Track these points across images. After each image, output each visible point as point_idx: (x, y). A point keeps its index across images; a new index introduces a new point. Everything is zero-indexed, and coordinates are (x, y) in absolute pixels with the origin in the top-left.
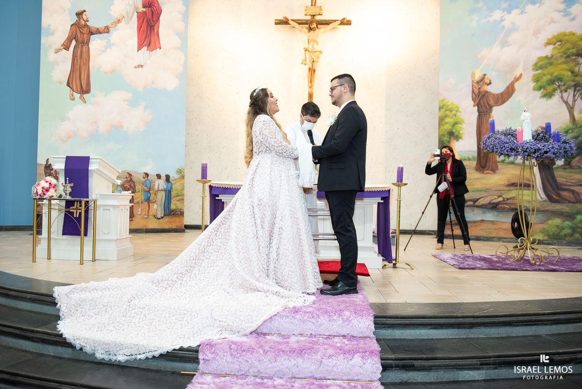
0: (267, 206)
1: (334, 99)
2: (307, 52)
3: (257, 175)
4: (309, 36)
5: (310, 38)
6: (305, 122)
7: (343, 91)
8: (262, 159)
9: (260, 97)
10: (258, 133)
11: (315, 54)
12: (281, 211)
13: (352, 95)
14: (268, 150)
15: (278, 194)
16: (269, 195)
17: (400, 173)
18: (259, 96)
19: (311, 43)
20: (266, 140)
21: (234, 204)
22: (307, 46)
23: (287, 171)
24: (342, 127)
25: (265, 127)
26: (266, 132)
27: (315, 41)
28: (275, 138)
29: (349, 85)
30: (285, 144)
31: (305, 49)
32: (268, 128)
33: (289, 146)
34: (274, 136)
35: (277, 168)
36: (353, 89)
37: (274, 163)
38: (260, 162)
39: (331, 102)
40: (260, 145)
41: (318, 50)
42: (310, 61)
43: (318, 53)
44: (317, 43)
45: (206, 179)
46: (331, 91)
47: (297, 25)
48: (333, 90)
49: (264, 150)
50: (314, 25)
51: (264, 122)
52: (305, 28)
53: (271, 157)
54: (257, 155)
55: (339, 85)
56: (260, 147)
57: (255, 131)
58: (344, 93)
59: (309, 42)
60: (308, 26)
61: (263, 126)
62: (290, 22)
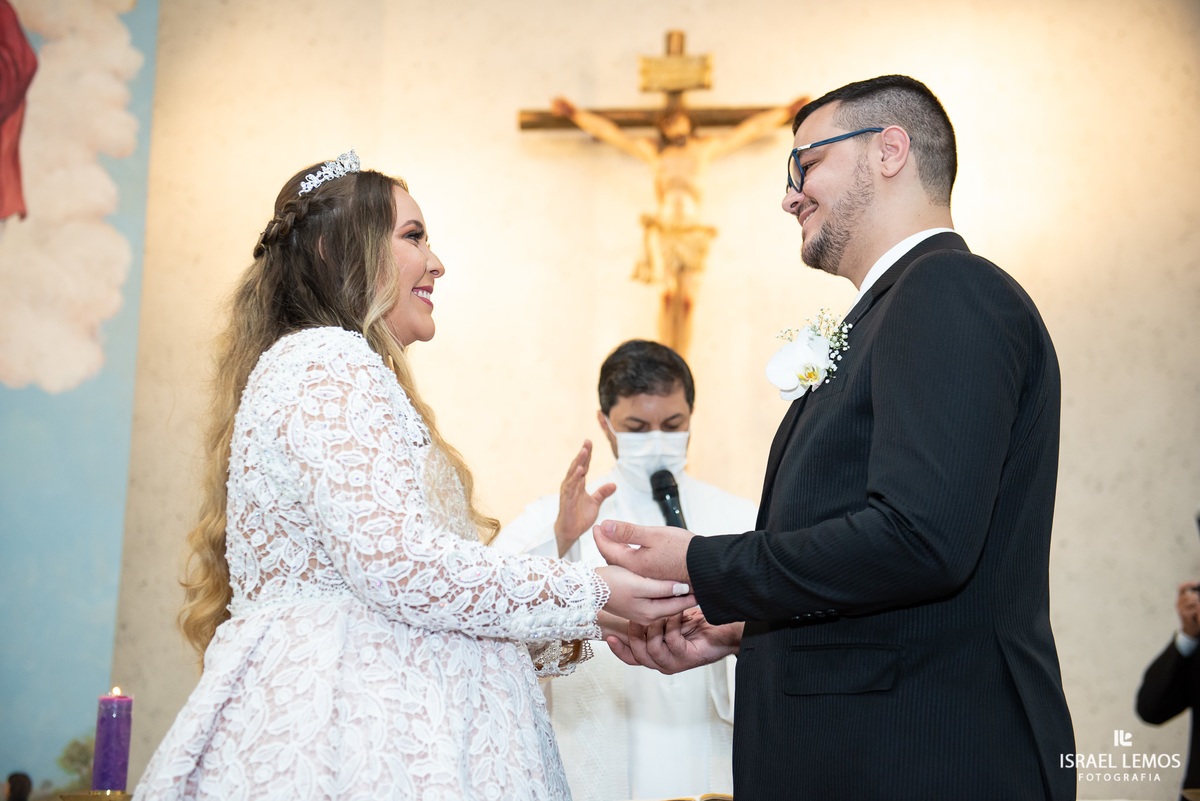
1: (814, 229)
2: (654, 232)
4: (663, 170)
7: (876, 168)
8: (277, 629)
9: (336, 211)
11: (685, 237)
13: (937, 201)
18: (329, 202)
19: (670, 197)
22: (652, 208)
26: (312, 441)
31: (643, 218)
32: (332, 410)
34: (358, 478)
38: (262, 649)
40: (271, 527)
41: (698, 223)
42: (668, 266)
43: (698, 232)
44: (695, 196)
46: (796, 180)
47: (608, 131)
48: (804, 170)
49: (298, 561)
50: (681, 126)
51: (309, 369)
52: (642, 141)
53: (342, 615)
54: (249, 596)
55: (847, 132)
56: (270, 539)
57: (249, 433)
58: (880, 185)
59: (661, 193)
60: (653, 133)
61: (301, 394)
62: (583, 119)
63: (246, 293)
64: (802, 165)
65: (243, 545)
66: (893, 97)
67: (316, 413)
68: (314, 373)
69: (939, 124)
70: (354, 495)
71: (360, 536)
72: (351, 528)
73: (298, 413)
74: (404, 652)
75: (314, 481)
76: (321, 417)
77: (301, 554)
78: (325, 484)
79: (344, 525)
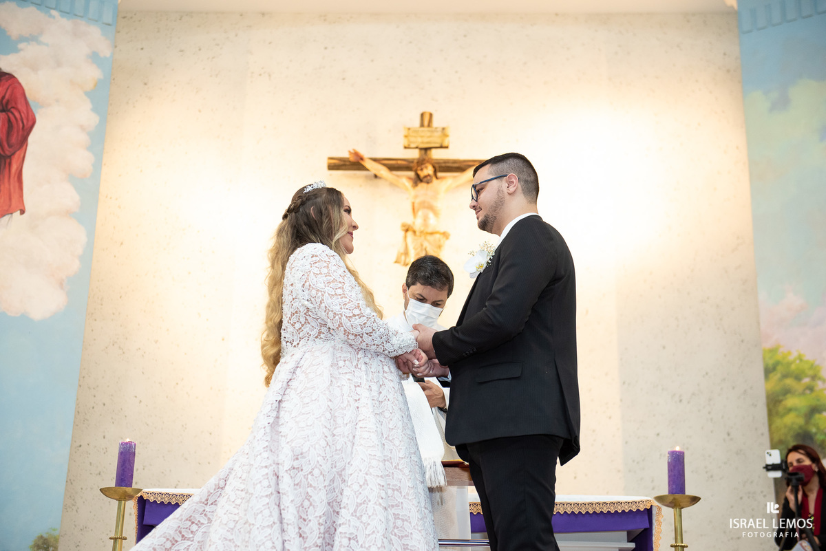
0: (316, 472)
1: (482, 215)
2: (410, 234)
3: (291, 394)
4: (416, 197)
5: (417, 201)
6: (412, 302)
7: (506, 190)
8: (307, 355)
10: (298, 286)
11: (430, 238)
12: (356, 487)
13: (530, 202)
14: (325, 330)
15: (349, 444)
16: (323, 443)
17: (677, 464)
18: (315, 196)
19: (420, 213)
20: (318, 301)
21: (222, 484)
22: (409, 220)
23: (375, 387)
24: (508, 267)
25: (316, 271)
26: (319, 283)
27: (431, 208)
28: (343, 296)
29: (521, 176)
30: (368, 311)
31: (404, 225)
32: (325, 271)
33: (378, 320)
34: (339, 291)
35: (348, 376)
36: (532, 187)
37: (341, 363)
38: (302, 362)
39: (476, 222)
40: (303, 320)
41: (437, 229)
43: (437, 236)
44: (436, 213)
45: (130, 485)
46: (475, 196)
47: (383, 172)
48: (478, 192)
49: (314, 332)
50: (429, 170)
51: (312, 257)
52: (405, 178)
53: (331, 349)
54: (295, 346)
55: (494, 177)
56: (303, 325)
57: (292, 285)
58: (507, 197)
59: (414, 211)
60: (412, 174)
61: (311, 267)
62: (368, 164)
63: (280, 232)
64: (478, 189)
65: (291, 329)
66: (511, 161)
67: (319, 272)
68: (314, 258)
69: (531, 171)
70: (339, 297)
71: (345, 310)
72: (341, 308)
73: (312, 273)
74: (354, 364)
75: (323, 295)
76: (321, 273)
77: (315, 330)
78: (327, 295)
79: (338, 307)
